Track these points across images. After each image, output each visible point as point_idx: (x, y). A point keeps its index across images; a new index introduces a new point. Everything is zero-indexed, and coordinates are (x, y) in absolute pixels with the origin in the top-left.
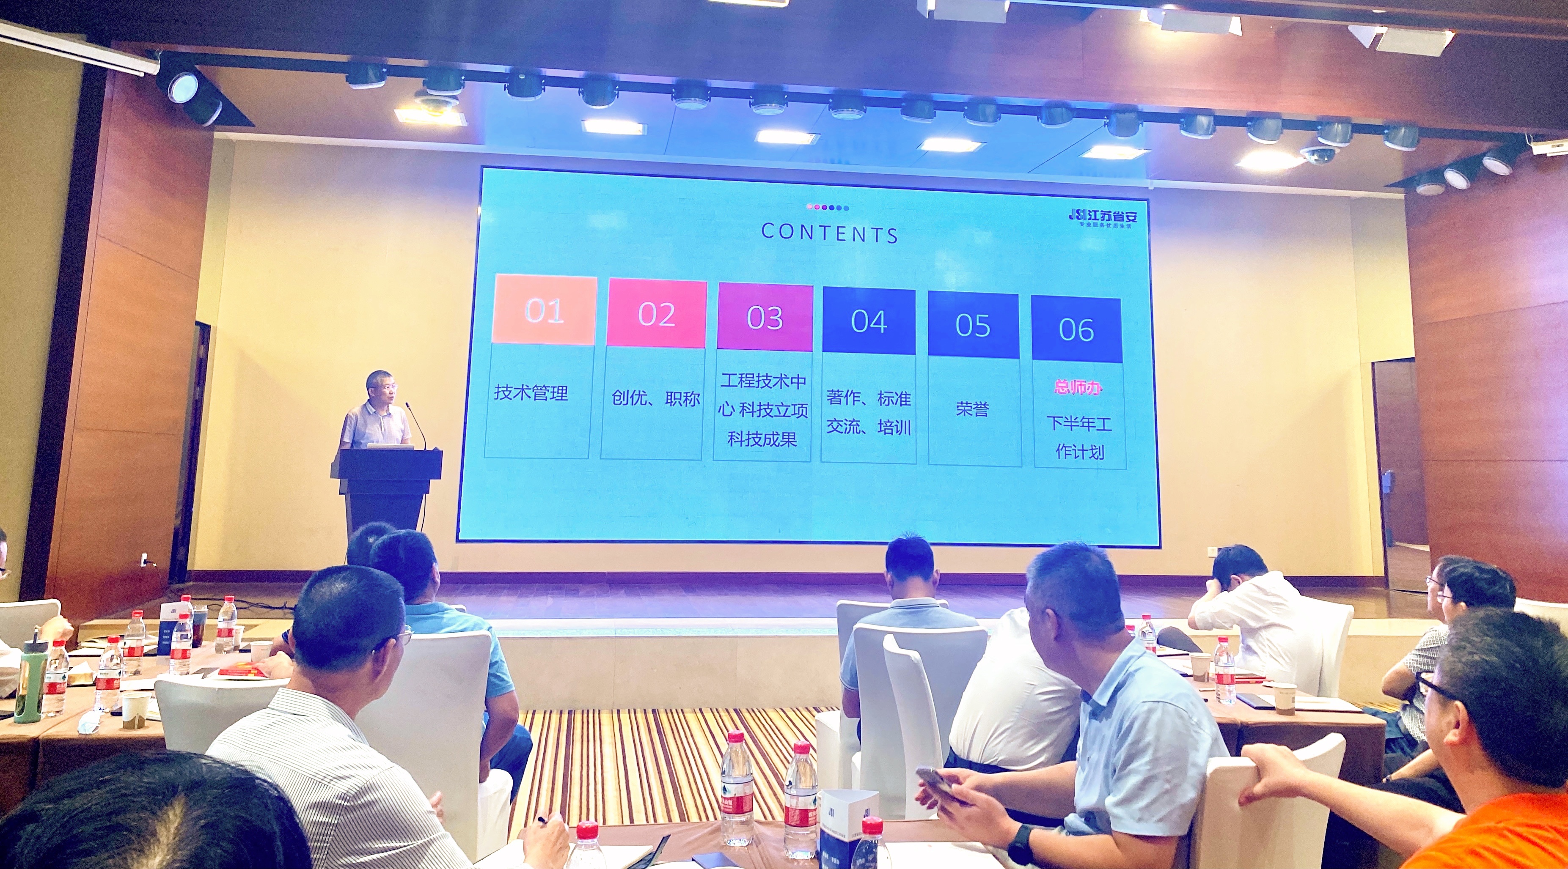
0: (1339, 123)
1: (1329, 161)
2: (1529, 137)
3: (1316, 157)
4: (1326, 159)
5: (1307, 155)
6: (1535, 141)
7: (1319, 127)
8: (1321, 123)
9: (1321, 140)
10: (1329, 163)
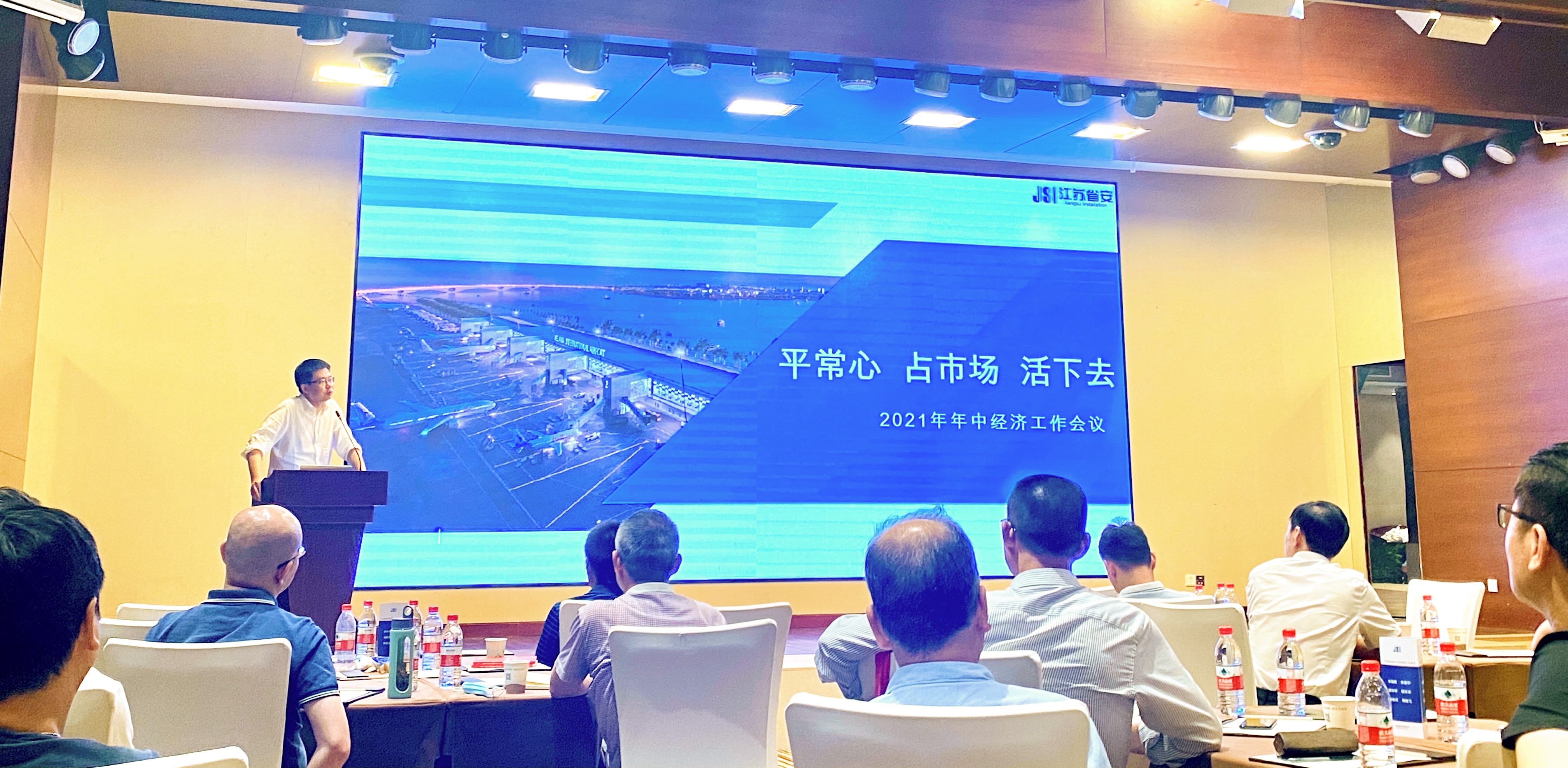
0: (1358, 106)
1: (1334, 145)
2: (1538, 125)
3: (1321, 141)
4: (1332, 144)
5: (1312, 139)
6: (1544, 129)
7: (1336, 110)
8: (1337, 106)
9: (1337, 123)
10: (1336, 147)
